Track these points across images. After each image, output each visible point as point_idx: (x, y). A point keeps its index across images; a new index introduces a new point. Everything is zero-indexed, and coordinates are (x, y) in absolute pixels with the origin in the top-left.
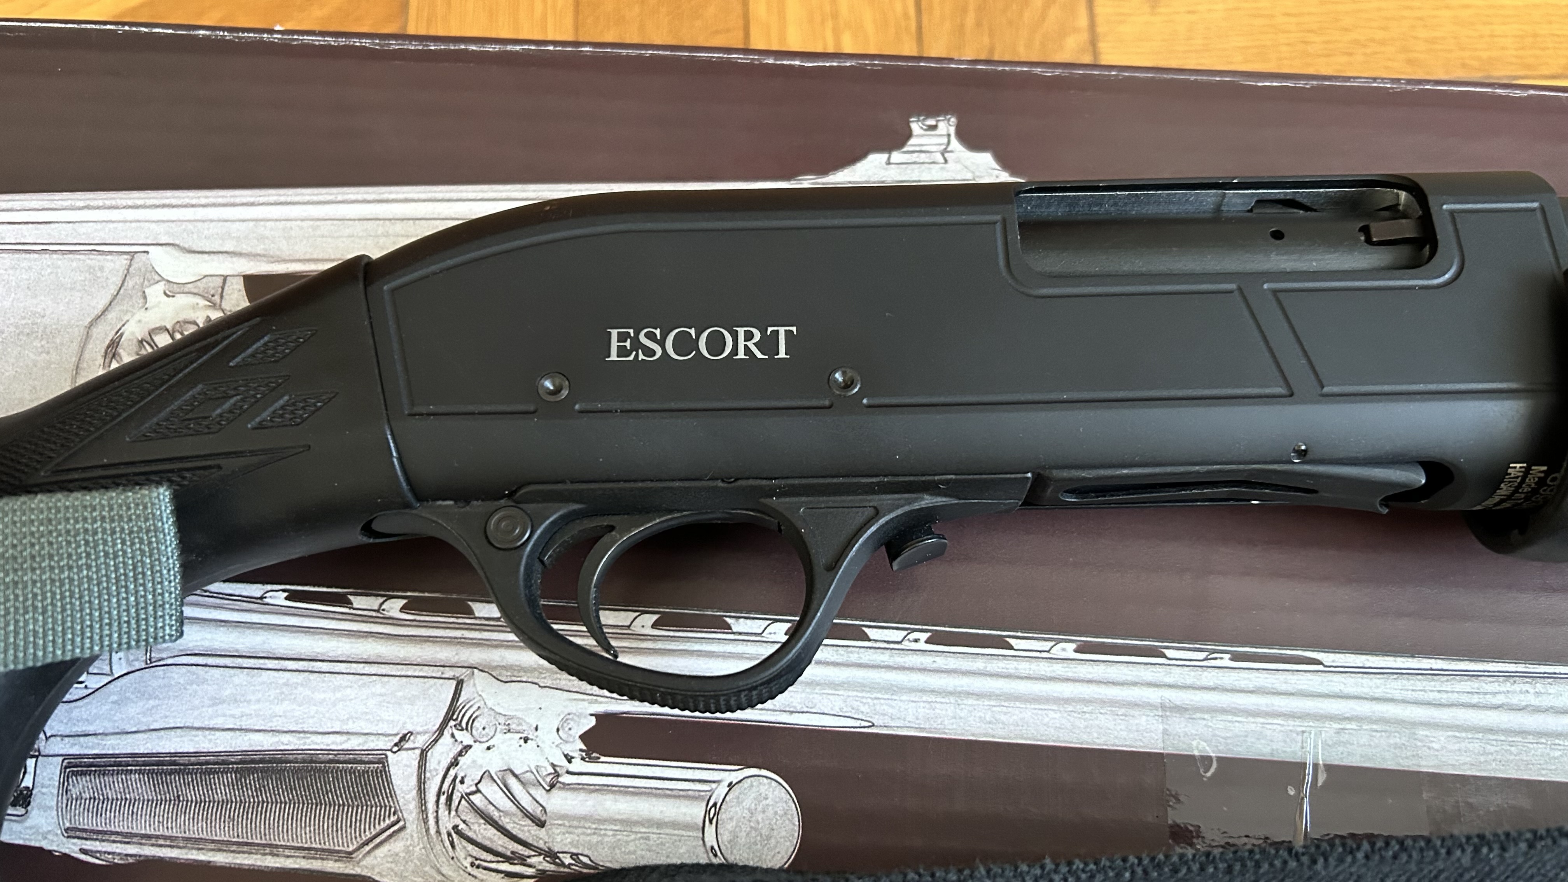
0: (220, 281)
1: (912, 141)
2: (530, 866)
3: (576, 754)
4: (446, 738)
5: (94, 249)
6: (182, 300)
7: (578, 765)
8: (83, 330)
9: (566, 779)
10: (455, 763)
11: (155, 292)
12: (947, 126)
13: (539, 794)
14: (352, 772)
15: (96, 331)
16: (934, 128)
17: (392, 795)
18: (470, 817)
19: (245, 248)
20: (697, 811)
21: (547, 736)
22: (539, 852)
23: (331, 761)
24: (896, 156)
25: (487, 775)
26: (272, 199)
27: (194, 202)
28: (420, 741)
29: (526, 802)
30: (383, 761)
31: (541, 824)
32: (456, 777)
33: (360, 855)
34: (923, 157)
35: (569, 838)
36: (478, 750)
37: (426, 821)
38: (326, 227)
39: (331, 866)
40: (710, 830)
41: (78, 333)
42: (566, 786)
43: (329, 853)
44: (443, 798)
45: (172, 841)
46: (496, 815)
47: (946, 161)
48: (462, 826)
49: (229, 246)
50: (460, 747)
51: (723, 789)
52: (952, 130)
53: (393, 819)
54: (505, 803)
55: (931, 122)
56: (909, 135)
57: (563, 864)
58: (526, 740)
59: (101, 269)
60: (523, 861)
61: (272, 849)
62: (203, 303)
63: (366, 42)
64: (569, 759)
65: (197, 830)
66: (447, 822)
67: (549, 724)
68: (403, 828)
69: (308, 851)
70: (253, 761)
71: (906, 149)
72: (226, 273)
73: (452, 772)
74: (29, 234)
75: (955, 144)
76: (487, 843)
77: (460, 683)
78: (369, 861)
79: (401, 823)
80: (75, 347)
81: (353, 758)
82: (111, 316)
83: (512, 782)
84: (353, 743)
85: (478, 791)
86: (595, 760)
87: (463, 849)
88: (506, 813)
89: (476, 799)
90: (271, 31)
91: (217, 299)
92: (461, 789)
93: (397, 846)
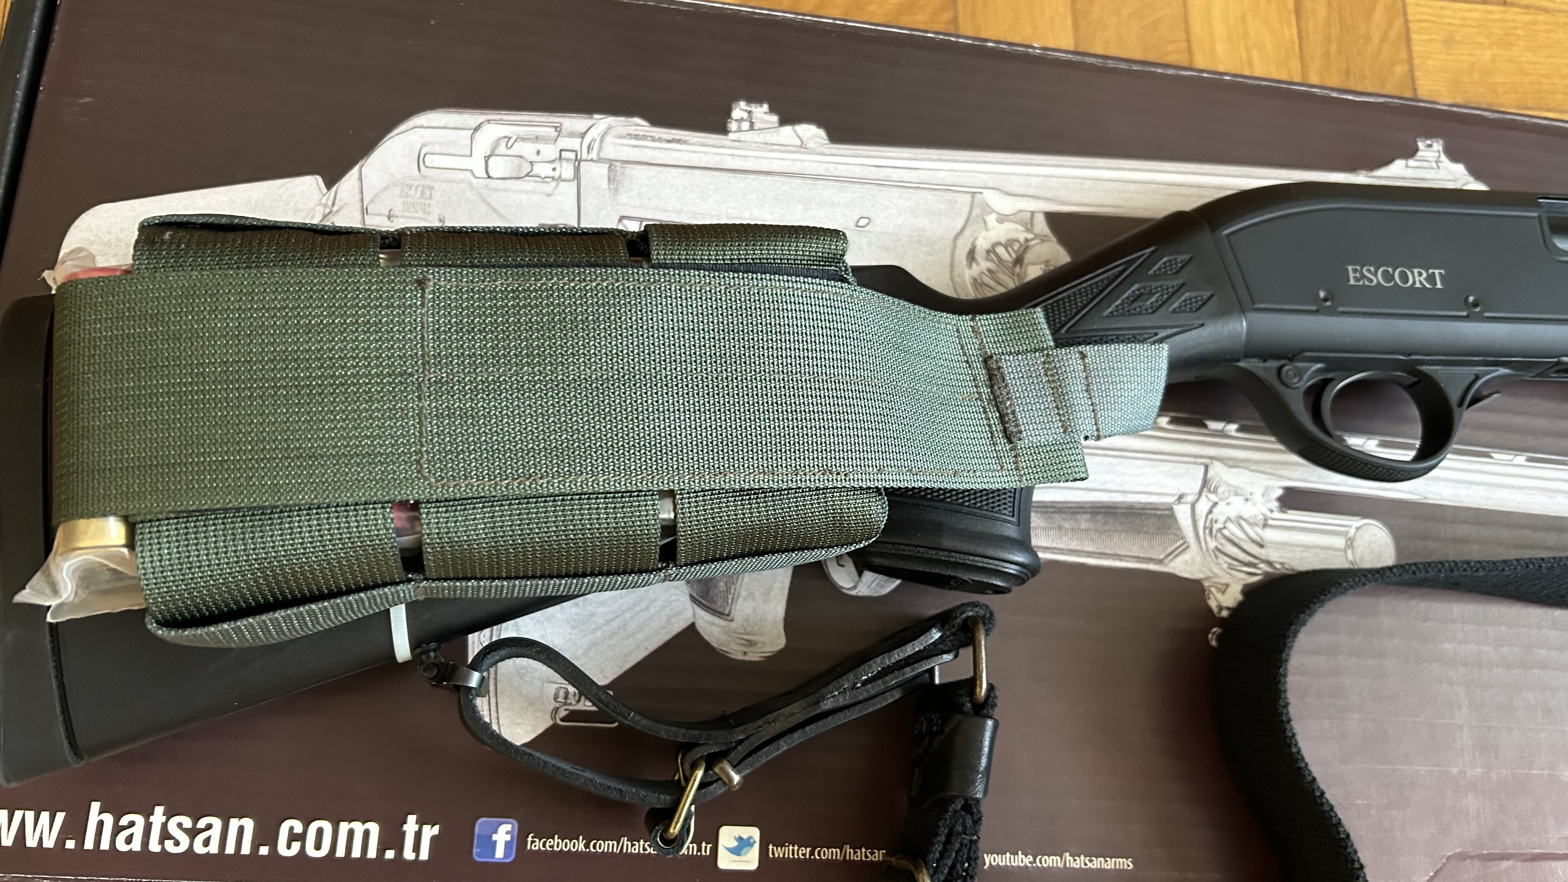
0: (1029, 215)
1: (1419, 154)
2: (1259, 569)
3: (1275, 509)
4: (1203, 498)
5: (949, 188)
6: (1008, 226)
7: (1277, 515)
8: (951, 243)
9: (1270, 522)
10: (1210, 512)
11: (991, 219)
12: (1438, 146)
13: (1258, 530)
14: (1156, 515)
15: (960, 243)
16: (1430, 146)
17: (1179, 528)
18: (1224, 541)
19: (1041, 193)
20: (1340, 542)
21: (1258, 497)
22: (1263, 561)
23: (1142, 509)
24: (1411, 162)
25: (1229, 519)
26: (1053, 162)
27: (1006, 161)
28: (1190, 499)
29: (1252, 534)
30: (1171, 509)
31: (1262, 546)
32: (1212, 520)
33: (1166, 561)
34: (1425, 164)
35: (1277, 555)
36: (1221, 506)
37: (1200, 543)
38: (1088, 183)
39: (1152, 567)
40: (1349, 552)
41: (949, 243)
42: (1271, 526)
43: (1150, 560)
44: (1207, 531)
45: (1061, 551)
46: (1237, 541)
47: (1438, 167)
48: (1219, 546)
49: (1031, 192)
50: (1211, 504)
51: (1352, 531)
52: (1441, 148)
53: (1181, 542)
54: (1242, 536)
55: (1429, 142)
56: (1417, 150)
57: (1275, 568)
58: (1247, 500)
59: (955, 202)
60: (1254, 566)
61: (1118, 557)
62: (1021, 228)
63: (1093, 60)
64: (1272, 511)
65: (1074, 545)
66: (1212, 544)
67: (1258, 492)
68: (1188, 547)
69: (1138, 559)
70: (1098, 507)
71: (1417, 158)
72: (1032, 209)
73: (1210, 517)
74: (907, 175)
75: (1443, 158)
76: (1235, 556)
77: (1207, 467)
78: (1172, 564)
79: (1186, 545)
80: (948, 252)
81: (1154, 507)
82: (967, 233)
83: (1243, 523)
84: (1153, 499)
85: (1225, 528)
86: (1285, 512)
87: (1223, 559)
88: (1242, 540)
89: (1225, 532)
90: (1034, 48)
91: (1029, 226)
92: (1217, 526)
93: (1186, 557)
